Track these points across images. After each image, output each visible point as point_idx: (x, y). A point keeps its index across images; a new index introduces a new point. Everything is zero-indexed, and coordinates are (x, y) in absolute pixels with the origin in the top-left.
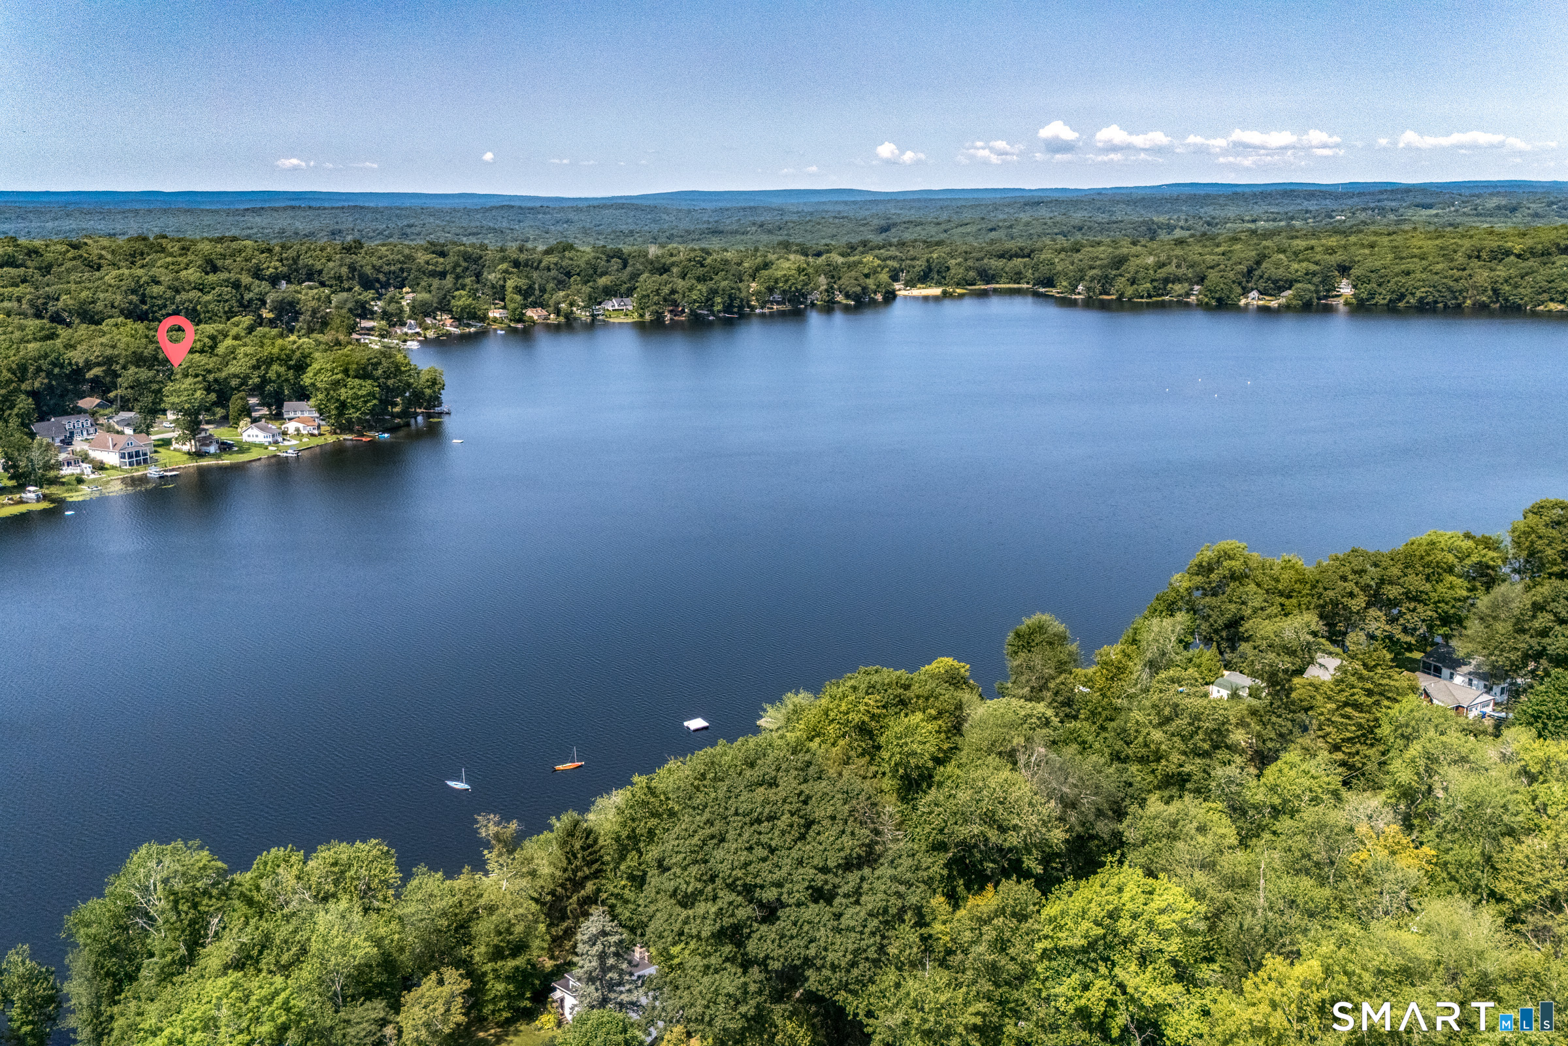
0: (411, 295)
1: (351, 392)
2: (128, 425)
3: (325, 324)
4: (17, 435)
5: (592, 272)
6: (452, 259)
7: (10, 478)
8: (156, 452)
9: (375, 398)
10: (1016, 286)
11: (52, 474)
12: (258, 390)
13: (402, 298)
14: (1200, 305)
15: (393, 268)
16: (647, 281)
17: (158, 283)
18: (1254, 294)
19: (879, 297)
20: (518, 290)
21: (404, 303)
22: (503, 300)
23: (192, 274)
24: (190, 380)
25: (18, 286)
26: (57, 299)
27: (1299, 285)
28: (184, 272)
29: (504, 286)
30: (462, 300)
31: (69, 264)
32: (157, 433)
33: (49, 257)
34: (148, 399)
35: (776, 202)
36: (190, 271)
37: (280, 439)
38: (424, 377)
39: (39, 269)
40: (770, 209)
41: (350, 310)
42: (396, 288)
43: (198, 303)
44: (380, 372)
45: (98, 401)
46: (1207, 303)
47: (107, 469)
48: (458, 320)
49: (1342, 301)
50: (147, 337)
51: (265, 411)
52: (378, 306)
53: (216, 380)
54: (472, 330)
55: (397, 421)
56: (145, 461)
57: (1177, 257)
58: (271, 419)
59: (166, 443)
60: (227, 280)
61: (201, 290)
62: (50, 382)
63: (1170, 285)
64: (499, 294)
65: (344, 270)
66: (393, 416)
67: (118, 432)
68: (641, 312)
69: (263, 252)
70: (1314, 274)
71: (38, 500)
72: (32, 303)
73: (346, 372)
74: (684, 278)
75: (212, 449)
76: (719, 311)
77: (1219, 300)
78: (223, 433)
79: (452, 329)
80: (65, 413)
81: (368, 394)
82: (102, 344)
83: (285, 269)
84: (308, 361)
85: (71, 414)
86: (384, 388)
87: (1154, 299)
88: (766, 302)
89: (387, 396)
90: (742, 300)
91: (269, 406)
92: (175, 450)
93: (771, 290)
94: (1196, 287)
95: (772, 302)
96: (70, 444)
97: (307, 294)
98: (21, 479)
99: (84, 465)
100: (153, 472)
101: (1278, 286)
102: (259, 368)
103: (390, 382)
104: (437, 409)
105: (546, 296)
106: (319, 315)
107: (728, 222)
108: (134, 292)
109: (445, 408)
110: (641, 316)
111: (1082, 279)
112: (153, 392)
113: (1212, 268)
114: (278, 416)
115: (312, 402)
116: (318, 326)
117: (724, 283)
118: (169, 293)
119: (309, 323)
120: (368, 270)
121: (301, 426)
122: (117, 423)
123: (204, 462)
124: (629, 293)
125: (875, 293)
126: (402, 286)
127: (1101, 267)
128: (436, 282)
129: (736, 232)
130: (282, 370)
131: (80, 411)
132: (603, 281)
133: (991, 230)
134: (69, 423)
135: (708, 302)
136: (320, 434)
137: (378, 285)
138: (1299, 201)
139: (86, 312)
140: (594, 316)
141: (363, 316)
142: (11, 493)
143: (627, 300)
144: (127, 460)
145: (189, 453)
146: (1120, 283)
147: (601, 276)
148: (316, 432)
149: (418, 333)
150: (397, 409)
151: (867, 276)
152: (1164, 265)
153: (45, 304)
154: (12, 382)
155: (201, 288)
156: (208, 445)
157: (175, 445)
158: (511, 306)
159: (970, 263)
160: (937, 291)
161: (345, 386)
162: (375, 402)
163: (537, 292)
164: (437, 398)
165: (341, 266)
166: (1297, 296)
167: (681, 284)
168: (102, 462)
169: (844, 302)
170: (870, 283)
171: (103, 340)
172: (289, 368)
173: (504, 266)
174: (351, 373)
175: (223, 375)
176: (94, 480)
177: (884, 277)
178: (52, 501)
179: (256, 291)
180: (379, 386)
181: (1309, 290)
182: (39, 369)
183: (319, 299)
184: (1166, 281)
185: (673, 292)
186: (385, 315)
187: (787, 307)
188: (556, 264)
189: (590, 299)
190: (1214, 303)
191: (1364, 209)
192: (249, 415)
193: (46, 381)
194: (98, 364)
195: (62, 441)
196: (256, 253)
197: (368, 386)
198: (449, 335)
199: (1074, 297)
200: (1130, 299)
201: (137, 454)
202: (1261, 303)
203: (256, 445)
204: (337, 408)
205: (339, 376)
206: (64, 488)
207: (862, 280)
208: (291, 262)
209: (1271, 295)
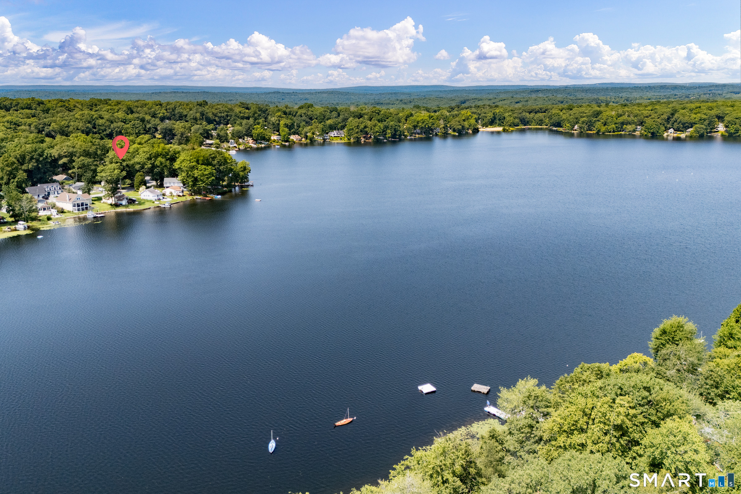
0: (232, 128)
1: (200, 172)
2: (79, 189)
3: (187, 140)
4: (15, 193)
5: (322, 118)
6: (252, 110)
7: (11, 217)
8: (93, 203)
9: (214, 176)
10: (540, 127)
11: (33, 214)
12: (150, 171)
13: (227, 130)
14: (642, 136)
15: (223, 115)
16: (352, 122)
17: (102, 118)
18: (672, 130)
19: (470, 131)
20: (286, 125)
21: (228, 132)
22: (278, 131)
23: (121, 115)
24: (114, 165)
25: (29, 118)
26: (50, 125)
27: (697, 125)
28: (116, 114)
29: (279, 124)
30: (257, 130)
31: (59, 109)
32: (95, 194)
33: (49, 105)
34: (89, 174)
35: (407, 91)
36: (120, 113)
37: (161, 198)
38: (239, 166)
39: (43, 111)
40: (403, 94)
41: (201, 134)
42: (224, 124)
43: (122, 128)
44: (216, 162)
45: (65, 177)
46: (646, 135)
47: (65, 212)
48: (256, 141)
49: (719, 134)
50: (91, 142)
51: (154, 183)
52: (214, 133)
53: (127, 165)
54: (263, 145)
55: (225, 189)
56: (87, 208)
57: (628, 111)
58: (157, 187)
59: (99, 199)
60: (138, 118)
61: (125, 123)
62: (37, 165)
63: (625, 126)
64: (276, 128)
65: (198, 115)
66: (223, 186)
67: (74, 193)
68: (349, 137)
69: (157, 105)
70: (705, 120)
71: (25, 229)
72: (36, 127)
73: (197, 162)
74: (370, 120)
75: (124, 202)
76: (389, 137)
77: (653, 133)
78: (131, 194)
79: (253, 145)
80: (46, 182)
81: (210, 174)
82: (67, 146)
83: (168, 114)
84: (177, 155)
85: (50, 183)
86: (219, 171)
87: (616, 133)
88: (412, 133)
89: (220, 175)
90: (401, 132)
91: (156, 180)
92: (104, 203)
93: (415, 127)
94: (639, 127)
95: (415, 133)
96: (47, 199)
97: (179, 126)
98: (17, 217)
99: (52, 210)
100: (90, 214)
101: (685, 126)
102: (151, 159)
103: (221, 168)
104: (246, 184)
105: (300, 129)
106: (184, 136)
107: (384, 99)
108: (89, 122)
109: (250, 183)
110: (349, 139)
111: (577, 123)
112: (92, 170)
113: (647, 117)
114: (161, 186)
115: (179, 178)
116: (184, 142)
117: (392, 123)
118: (108, 123)
119: (179, 140)
120: (210, 115)
121: (173, 191)
122: (74, 188)
123: (119, 210)
124: (343, 128)
125: (468, 129)
126: (227, 124)
127: (587, 116)
128: (244, 122)
129: (389, 104)
130: (163, 160)
131: (55, 181)
132: (329, 122)
133: (517, 103)
134: (47, 187)
135: (384, 133)
136: (183, 196)
137: (215, 123)
138: (669, 91)
139: (63, 131)
140: (324, 140)
141: (207, 138)
142: (10, 225)
143: (341, 132)
144: (76, 208)
145: (111, 205)
146: (598, 125)
147: (328, 120)
148: (181, 194)
149: (235, 147)
150: (225, 183)
151: (464, 120)
152: (621, 115)
153: (44, 127)
154: (15, 163)
155: (125, 121)
156: (121, 200)
157: (104, 200)
158: (283, 134)
159: (515, 115)
160: (500, 129)
161: (197, 169)
162: (213, 178)
163: (296, 127)
164: (246, 178)
165: (196, 113)
166: (697, 131)
167: (369, 123)
168: (62, 209)
169: (453, 133)
170: (466, 124)
171: (68, 143)
172: (167, 160)
173: (279, 114)
174: (200, 162)
175: (131, 162)
176: (57, 219)
177: (473, 121)
178: (33, 230)
179: (153, 123)
180: (215, 169)
181: (703, 128)
182: (32, 158)
183: (185, 128)
184: (623, 124)
185: (365, 127)
186: (219, 137)
187: (423, 136)
188: (305, 114)
189: (323, 131)
190: (650, 135)
191: (705, 94)
192: (145, 185)
193: (35, 164)
194: (66, 156)
195: (43, 197)
196: (154, 106)
197: (209, 169)
198: (251, 148)
199: (573, 132)
200: (603, 133)
201: (82, 204)
202: (675, 135)
203: (148, 201)
204: (192, 181)
205: (194, 164)
206: (40, 223)
207: (462, 123)
208: (171, 110)
209: (681, 131)
